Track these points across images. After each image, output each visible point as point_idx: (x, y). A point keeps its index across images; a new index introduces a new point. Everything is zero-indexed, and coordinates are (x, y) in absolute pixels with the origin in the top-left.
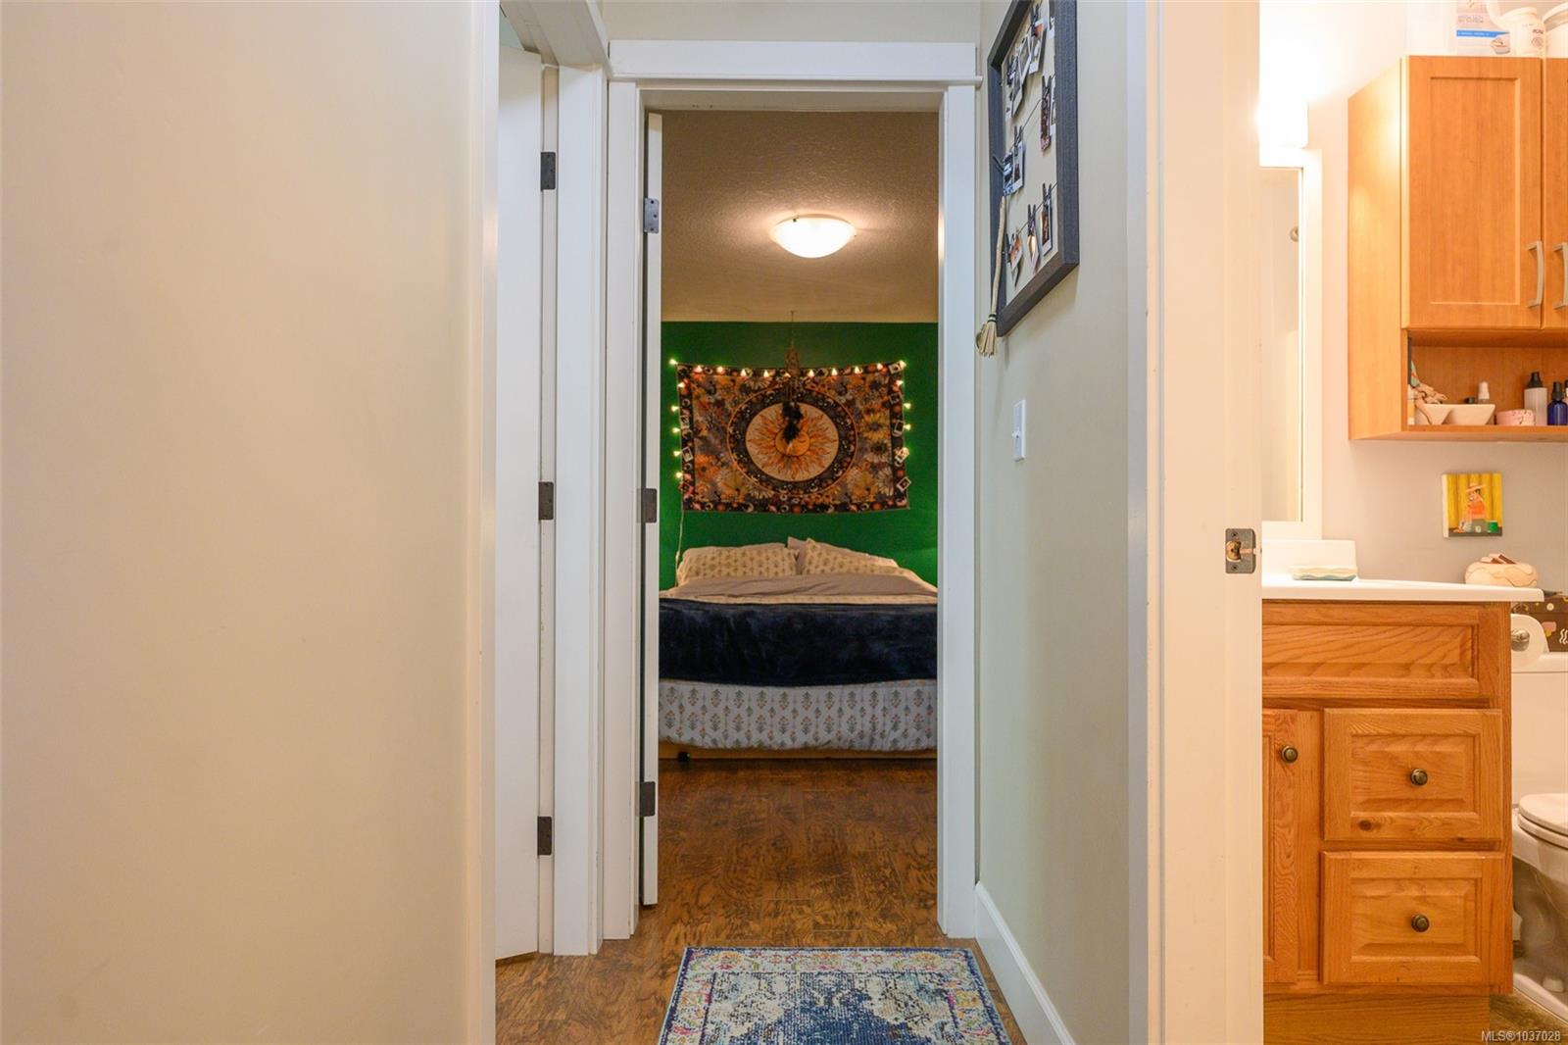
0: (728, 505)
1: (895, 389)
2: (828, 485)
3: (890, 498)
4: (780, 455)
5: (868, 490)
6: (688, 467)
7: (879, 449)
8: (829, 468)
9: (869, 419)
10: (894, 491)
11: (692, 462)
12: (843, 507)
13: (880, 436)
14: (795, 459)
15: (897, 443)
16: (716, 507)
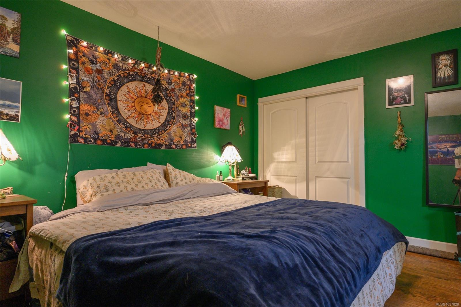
0: (104, 141)
1: (192, 88)
2: (162, 133)
3: (189, 142)
4: (137, 113)
5: (181, 137)
6: (74, 111)
7: (185, 117)
8: (163, 124)
9: (181, 100)
10: (191, 140)
11: (78, 108)
12: (169, 146)
13: (185, 110)
14: (146, 116)
15: (192, 115)
16: (95, 142)
